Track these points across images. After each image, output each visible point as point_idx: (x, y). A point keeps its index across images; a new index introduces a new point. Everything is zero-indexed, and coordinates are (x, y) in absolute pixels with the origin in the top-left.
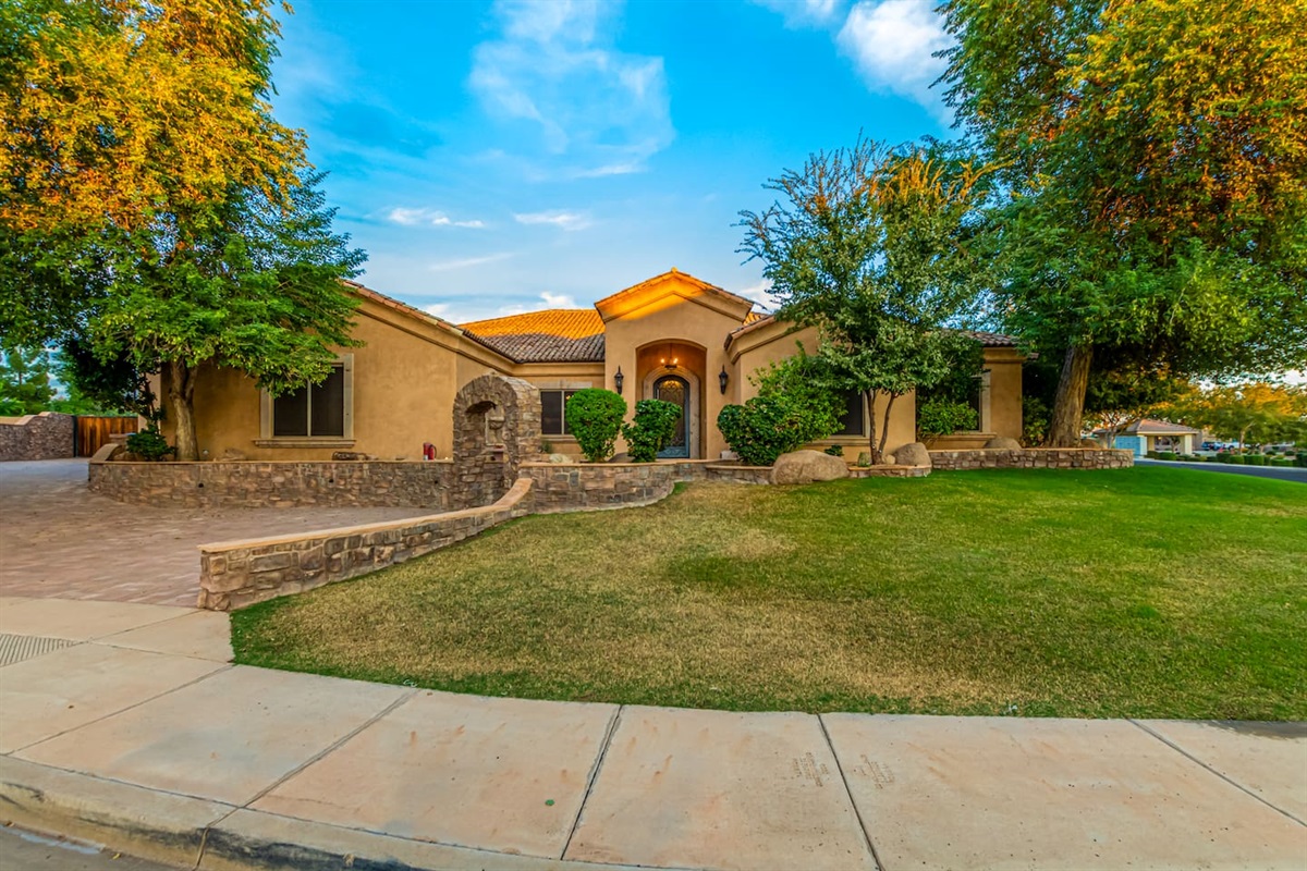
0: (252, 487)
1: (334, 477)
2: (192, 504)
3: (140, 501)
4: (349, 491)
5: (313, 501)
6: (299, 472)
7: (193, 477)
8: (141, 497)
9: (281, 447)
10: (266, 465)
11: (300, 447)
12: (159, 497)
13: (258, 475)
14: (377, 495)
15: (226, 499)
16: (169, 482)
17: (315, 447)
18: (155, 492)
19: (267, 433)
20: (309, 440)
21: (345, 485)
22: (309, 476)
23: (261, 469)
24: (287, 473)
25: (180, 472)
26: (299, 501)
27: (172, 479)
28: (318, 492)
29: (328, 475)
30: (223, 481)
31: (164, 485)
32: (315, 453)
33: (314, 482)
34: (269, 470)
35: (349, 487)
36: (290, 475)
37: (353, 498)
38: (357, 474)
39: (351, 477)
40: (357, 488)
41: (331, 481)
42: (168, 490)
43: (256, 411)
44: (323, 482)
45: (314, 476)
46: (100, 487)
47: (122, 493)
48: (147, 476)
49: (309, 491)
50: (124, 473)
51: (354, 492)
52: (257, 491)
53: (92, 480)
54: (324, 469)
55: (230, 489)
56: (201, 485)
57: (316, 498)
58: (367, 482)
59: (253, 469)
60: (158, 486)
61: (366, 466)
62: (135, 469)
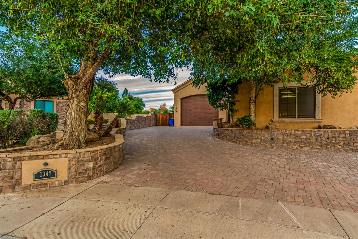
0: (293, 140)
1: (330, 137)
2: (269, 147)
3: (248, 144)
4: (338, 144)
5: (320, 148)
6: (313, 134)
7: (269, 135)
8: (248, 143)
9: (284, 122)
10: (298, 131)
11: (294, 123)
12: (256, 143)
13: (295, 135)
14: (354, 146)
15: (282, 145)
16: (259, 137)
17: (301, 123)
18: (253, 141)
19: (276, 117)
20: (297, 119)
21: (336, 141)
22: (317, 136)
23: (296, 132)
24: (307, 134)
25: (264, 133)
26: (313, 147)
27: (261, 136)
28: (321, 143)
29: (327, 135)
30: (281, 137)
31: (258, 138)
32: (300, 125)
33: (319, 138)
34: (300, 133)
35: (338, 142)
36: (308, 135)
37: (340, 147)
38: (342, 135)
39: (339, 137)
40: (343, 142)
41: (328, 138)
42: (259, 141)
43: (272, 108)
44: (324, 139)
45: (320, 136)
46: (227, 138)
47: (239, 141)
48: (250, 134)
49: (317, 143)
50: (240, 133)
51: (341, 144)
52: (295, 142)
53: (221, 135)
54: (325, 132)
55: (284, 141)
56: (272, 139)
57: (321, 146)
58: (348, 139)
59: (293, 132)
60: (255, 139)
61: (347, 132)
62: (246, 131)
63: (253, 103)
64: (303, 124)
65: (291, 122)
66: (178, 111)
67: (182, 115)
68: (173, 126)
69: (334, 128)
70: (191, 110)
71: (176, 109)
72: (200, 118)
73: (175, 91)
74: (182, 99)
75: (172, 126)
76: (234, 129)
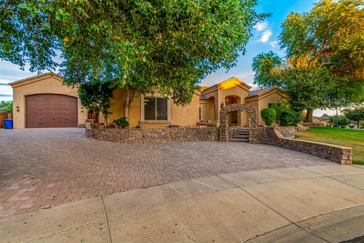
0: (157, 136)
1: (177, 132)
2: (141, 143)
3: (125, 142)
4: (181, 137)
5: (172, 140)
6: (168, 131)
7: (141, 133)
8: (125, 141)
9: (148, 123)
10: (160, 129)
11: (155, 124)
12: (132, 141)
13: (158, 132)
14: (188, 138)
15: (150, 141)
16: (134, 135)
17: (159, 123)
18: (130, 139)
19: (143, 119)
20: (156, 121)
21: (179, 135)
22: (171, 132)
23: (159, 130)
24: (165, 132)
25: (137, 132)
26: (168, 140)
27: (135, 134)
28: (172, 137)
29: (175, 132)
30: (149, 135)
31: (133, 136)
32: (158, 125)
33: (172, 134)
34: (161, 131)
35: (180, 135)
36: (166, 132)
37: (182, 139)
38: (183, 131)
39: (181, 132)
40: (183, 136)
41: (176, 134)
42: (134, 138)
43: (139, 112)
44: (174, 134)
45: (172, 132)
46: (104, 138)
47: (117, 140)
48: (127, 133)
49: (171, 137)
50: (118, 133)
51: (182, 137)
52: (158, 138)
53: (97, 136)
54: (174, 130)
55: (151, 137)
56: (144, 136)
57: (172, 139)
58: (185, 134)
59: (157, 131)
60: (131, 137)
61: (185, 129)
62: (123, 131)
63: (127, 107)
64: (160, 124)
65: (152, 123)
66: (20, 109)
67: (26, 115)
68: (12, 128)
69: (178, 127)
70: (41, 110)
71: (18, 107)
72: (54, 119)
73: (15, 86)
74: (26, 96)
75: (10, 128)
76: (111, 130)
